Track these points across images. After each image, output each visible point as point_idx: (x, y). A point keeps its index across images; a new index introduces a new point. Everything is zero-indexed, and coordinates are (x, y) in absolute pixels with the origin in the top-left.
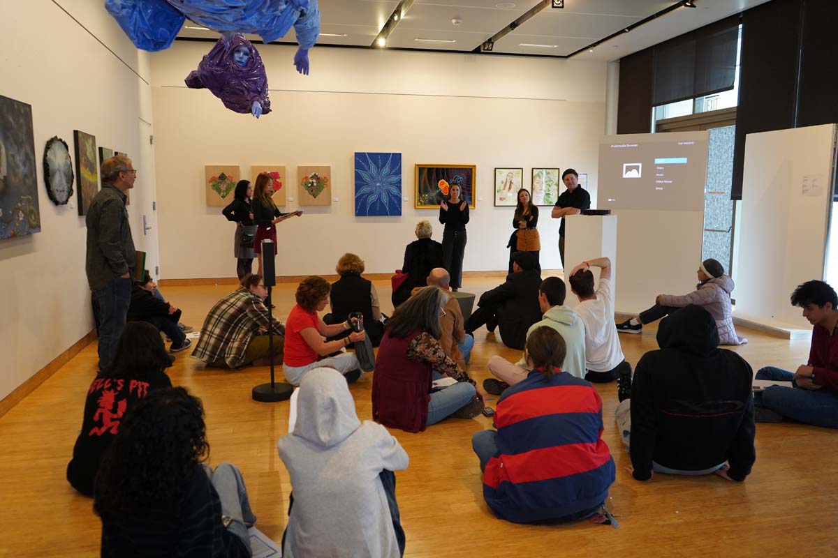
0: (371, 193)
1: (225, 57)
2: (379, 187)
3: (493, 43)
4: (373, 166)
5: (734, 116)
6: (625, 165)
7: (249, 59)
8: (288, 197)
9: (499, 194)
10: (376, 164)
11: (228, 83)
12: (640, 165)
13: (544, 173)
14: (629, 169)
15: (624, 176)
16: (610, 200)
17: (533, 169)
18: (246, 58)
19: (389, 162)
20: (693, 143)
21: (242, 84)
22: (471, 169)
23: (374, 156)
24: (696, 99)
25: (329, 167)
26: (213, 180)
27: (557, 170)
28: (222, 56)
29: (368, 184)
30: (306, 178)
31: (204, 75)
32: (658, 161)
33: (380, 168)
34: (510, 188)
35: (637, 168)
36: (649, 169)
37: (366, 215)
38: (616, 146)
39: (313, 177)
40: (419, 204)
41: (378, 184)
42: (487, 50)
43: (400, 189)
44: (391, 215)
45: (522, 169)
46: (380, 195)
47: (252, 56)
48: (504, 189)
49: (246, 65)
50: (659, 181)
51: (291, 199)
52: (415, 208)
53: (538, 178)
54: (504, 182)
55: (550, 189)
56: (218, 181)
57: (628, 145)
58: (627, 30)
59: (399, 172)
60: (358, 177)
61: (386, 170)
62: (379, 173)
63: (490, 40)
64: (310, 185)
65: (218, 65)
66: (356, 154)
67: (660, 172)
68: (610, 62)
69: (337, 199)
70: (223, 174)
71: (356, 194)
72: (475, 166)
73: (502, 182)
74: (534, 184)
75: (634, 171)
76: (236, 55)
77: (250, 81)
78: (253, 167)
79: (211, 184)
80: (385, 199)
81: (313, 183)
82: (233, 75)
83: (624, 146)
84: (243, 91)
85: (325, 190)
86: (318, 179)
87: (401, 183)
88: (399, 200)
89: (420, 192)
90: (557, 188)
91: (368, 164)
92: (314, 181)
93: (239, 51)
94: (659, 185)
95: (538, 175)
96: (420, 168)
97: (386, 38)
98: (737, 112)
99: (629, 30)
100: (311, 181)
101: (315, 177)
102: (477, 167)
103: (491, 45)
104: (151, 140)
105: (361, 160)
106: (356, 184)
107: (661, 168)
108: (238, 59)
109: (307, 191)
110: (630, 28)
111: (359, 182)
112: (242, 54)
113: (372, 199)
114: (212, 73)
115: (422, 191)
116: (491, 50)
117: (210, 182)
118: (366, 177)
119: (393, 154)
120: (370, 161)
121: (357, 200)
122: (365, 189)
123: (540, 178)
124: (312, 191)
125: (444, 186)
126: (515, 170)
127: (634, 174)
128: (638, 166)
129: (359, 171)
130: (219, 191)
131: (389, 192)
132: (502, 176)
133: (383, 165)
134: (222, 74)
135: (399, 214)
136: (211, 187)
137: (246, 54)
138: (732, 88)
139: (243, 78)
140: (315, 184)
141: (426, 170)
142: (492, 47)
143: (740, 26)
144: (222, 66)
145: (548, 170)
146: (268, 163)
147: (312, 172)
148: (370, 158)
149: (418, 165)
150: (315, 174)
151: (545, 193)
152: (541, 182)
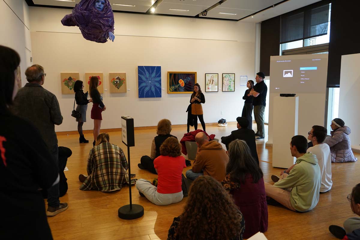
0: (146, 86)
1: (90, 5)
2: (150, 83)
3: (207, 12)
4: (147, 73)
5: (328, 47)
6: (284, 71)
7: (104, 7)
8: (104, 89)
9: (208, 86)
10: (149, 72)
11: (91, 21)
12: (292, 71)
13: (228, 76)
14: (286, 73)
15: (284, 76)
16: (276, 88)
17: (223, 74)
18: (102, 6)
19: (155, 71)
20: (320, 59)
21: (100, 22)
22: (194, 74)
23: (148, 68)
24: (305, 40)
25: (125, 73)
26: (65, 80)
27: (234, 74)
28: (88, 5)
29: (144, 82)
30: (114, 79)
31: (77, 15)
32: (301, 69)
33: (150, 74)
34: (212, 83)
35: (291, 72)
36: (297, 73)
37: (144, 97)
38: (279, 61)
39: (117, 78)
40: (170, 91)
41: (150, 82)
42: (204, 15)
43: (160, 84)
44: (156, 97)
45: (218, 74)
46: (151, 87)
47: (106, 5)
48: (210, 84)
49: (103, 10)
50: (302, 79)
51: (106, 90)
52: (168, 93)
53: (225, 78)
54: (210, 80)
55: (231, 83)
56: (68, 81)
57: (286, 61)
58: (274, 6)
59: (160, 76)
60: (140, 78)
61: (154, 75)
62: (150, 76)
63: (206, 10)
64: (116, 83)
65: (85, 10)
66: (138, 66)
67: (303, 74)
68: (257, 23)
69: (129, 89)
70: (70, 77)
71: (139, 87)
72: (196, 73)
73: (209, 80)
74: (224, 81)
75: (289, 74)
76: (97, 4)
77: (104, 20)
78: (86, 74)
79: (64, 82)
80: (153, 89)
81: (117, 81)
82: (95, 16)
83: (284, 61)
84: (100, 26)
85: (123, 85)
86: (120, 79)
87: (161, 81)
88: (160, 89)
89: (170, 85)
90: (234, 83)
91: (144, 71)
92: (118, 80)
93: (98, 2)
94: (302, 81)
95: (225, 77)
96: (170, 74)
97: (155, 8)
98: (329, 45)
99: (275, 6)
100: (116, 80)
101: (118, 78)
102: (197, 73)
103: (206, 13)
104: (31, 59)
105: (142, 70)
106: (139, 82)
107: (303, 72)
108: (98, 6)
109: (114, 86)
110: (275, 5)
111: (140, 81)
112: (100, 3)
113: (147, 89)
114: (82, 14)
115: (171, 85)
116: (206, 15)
117: (63, 82)
118: (144, 78)
119: (157, 67)
120: (146, 70)
121: (139, 90)
122: (143, 84)
123: (226, 78)
124: (117, 86)
125: (181, 83)
126: (214, 74)
127: (289, 75)
128: (291, 71)
129: (140, 75)
130: (68, 86)
131: (155, 86)
132: (209, 77)
133: (152, 72)
134: (88, 15)
135: (160, 96)
136: (64, 84)
137: (102, 3)
138: (326, 34)
139: (101, 18)
140: (118, 82)
141: (173, 74)
142: (206, 14)
143: (330, 4)
144: (88, 11)
145: (229, 74)
146: (94, 71)
147: (117, 76)
148: (146, 69)
149: (169, 72)
150: (118, 77)
151: (228, 85)
152: (227, 80)
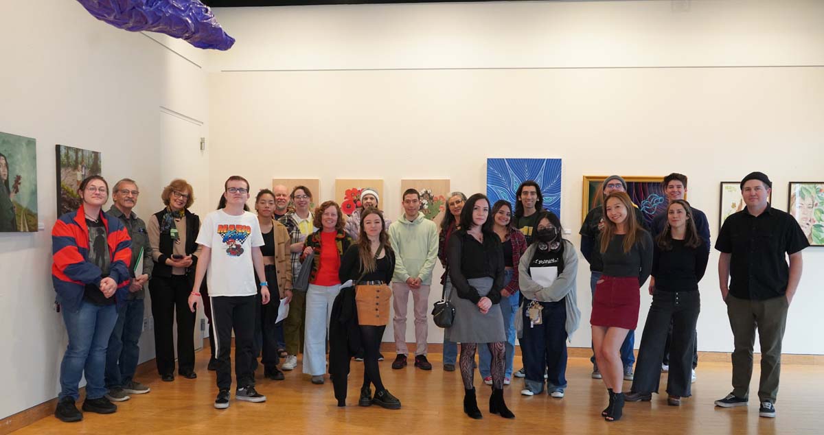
4: (515, 179)
10: (521, 176)
13: (813, 191)
19: (542, 172)
23: (518, 164)
53: (799, 199)
54: (737, 205)
55: (822, 217)
59: (557, 188)
66: (489, 159)
73: (734, 206)
74: (794, 208)
78: (337, 180)
86: (431, 198)
87: (559, 206)
91: (507, 175)
92: (425, 201)
95: (799, 194)
96: (591, 182)
101: (427, 195)
104: (201, 143)
105: (498, 169)
119: (548, 160)
120: (511, 172)
123: (803, 198)
129: (493, 187)
132: (733, 194)
140: (426, 207)
145: (819, 186)
147: (422, 189)
148: (512, 167)
149: (587, 178)
150: (426, 192)
151: (811, 224)
152: (806, 207)
